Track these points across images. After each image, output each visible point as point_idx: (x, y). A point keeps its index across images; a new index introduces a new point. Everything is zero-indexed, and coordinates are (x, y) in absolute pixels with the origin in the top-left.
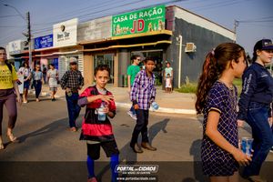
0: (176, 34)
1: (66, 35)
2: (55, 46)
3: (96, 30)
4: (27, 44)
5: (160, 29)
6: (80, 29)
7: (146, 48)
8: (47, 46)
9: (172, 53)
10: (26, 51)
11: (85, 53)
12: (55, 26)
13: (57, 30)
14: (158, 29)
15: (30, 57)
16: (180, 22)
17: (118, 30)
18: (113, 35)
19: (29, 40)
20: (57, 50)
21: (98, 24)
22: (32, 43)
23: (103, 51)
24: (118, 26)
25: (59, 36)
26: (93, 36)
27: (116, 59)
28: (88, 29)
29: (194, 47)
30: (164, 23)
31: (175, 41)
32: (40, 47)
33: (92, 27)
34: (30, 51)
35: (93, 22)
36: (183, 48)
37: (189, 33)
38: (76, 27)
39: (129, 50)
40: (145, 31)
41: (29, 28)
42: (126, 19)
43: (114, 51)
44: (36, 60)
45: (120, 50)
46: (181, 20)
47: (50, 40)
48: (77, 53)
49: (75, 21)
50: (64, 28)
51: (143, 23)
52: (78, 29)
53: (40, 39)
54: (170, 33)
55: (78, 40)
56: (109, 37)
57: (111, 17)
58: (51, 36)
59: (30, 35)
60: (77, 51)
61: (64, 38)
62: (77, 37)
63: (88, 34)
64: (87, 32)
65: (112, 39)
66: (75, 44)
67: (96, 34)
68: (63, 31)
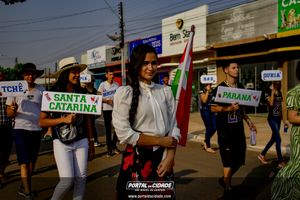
1: (185, 34)
2: (165, 53)
6: (213, 25)
10: (116, 63)
11: (219, 63)
12: (165, 21)
13: (168, 26)
15: (123, 71)
17: (291, 19)
18: (281, 29)
19: (122, 45)
20: (168, 59)
21: (247, 12)
24: (292, 12)
25: (173, 37)
26: (233, 36)
34: (123, 63)
38: (204, 21)
41: (122, 26)
47: (156, 44)
48: (205, 63)
49: (202, 10)
50: (181, 23)
52: (207, 24)
55: (208, 42)
58: (159, 37)
59: (122, 38)
60: (206, 60)
61: (182, 39)
62: (208, 36)
63: (227, 30)
64: (227, 27)
65: (278, 36)
66: (204, 49)
67: (243, 29)
68: (180, 28)
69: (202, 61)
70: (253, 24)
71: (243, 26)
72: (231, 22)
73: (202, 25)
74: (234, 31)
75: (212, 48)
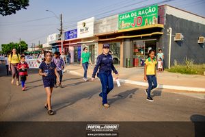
0: (167, 27)
1: (86, 29)
2: (79, 37)
3: (108, 25)
4: (60, 36)
5: (154, 23)
6: (96, 25)
7: (144, 38)
8: (73, 37)
9: (163, 42)
10: (59, 41)
11: (99, 42)
13: (80, 26)
14: (152, 24)
15: (62, 45)
16: (170, 18)
17: (123, 25)
18: (119, 29)
19: (61, 33)
20: (80, 40)
21: (108, 21)
22: (63, 35)
23: (112, 40)
24: (123, 22)
25: (81, 30)
27: (122, 46)
29: (182, 36)
30: (157, 19)
31: (166, 32)
32: (69, 38)
33: (104, 23)
34: (62, 41)
35: (105, 19)
36: (173, 38)
37: (177, 26)
38: (93, 23)
39: (131, 39)
40: (143, 25)
41: (61, 25)
42: (129, 16)
43: (120, 40)
44: (66, 47)
45: (125, 39)
46: (172, 15)
47: (75, 33)
48: (93, 42)
49: (92, 19)
51: (141, 19)
52: (94, 25)
53: (69, 32)
54: (162, 26)
55: (94, 33)
56: (117, 30)
57: (118, 16)
58: (76, 30)
59: (61, 30)
61: (85, 31)
62: (94, 30)
64: (101, 27)
65: (119, 32)
66: (92, 36)
67: (107, 28)
68: (84, 26)
70: (110, 26)
74: (103, 29)
75: (96, 36)
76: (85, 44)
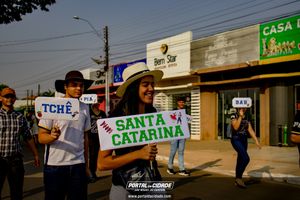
1: (170, 59)
3: (227, 49)
4: (101, 74)
6: (197, 51)
10: (100, 86)
11: (203, 89)
12: (149, 46)
15: (107, 94)
17: (273, 47)
18: (263, 56)
19: (106, 68)
21: (229, 40)
22: (109, 73)
24: (273, 40)
25: (158, 62)
26: (216, 62)
28: (210, 48)
33: (220, 46)
34: (107, 86)
35: (221, 37)
38: (188, 47)
41: (107, 50)
42: (289, 27)
48: (189, 88)
49: (187, 36)
50: (165, 48)
52: (191, 50)
55: (191, 67)
57: (258, 27)
59: (107, 61)
60: (190, 85)
61: (166, 64)
62: (191, 62)
63: (211, 56)
64: (210, 53)
65: (260, 64)
66: (187, 74)
67: (227, 56)
68: (165, 53)
69: (185, 86)
70: (236, 51)
71: (226, 53)
72: (214, 48)
73: (186, 51)
74: (217, 58)
75: (196, 74)
76: (164, 91)
